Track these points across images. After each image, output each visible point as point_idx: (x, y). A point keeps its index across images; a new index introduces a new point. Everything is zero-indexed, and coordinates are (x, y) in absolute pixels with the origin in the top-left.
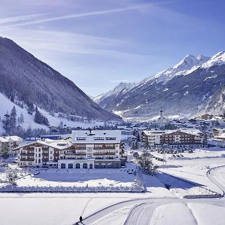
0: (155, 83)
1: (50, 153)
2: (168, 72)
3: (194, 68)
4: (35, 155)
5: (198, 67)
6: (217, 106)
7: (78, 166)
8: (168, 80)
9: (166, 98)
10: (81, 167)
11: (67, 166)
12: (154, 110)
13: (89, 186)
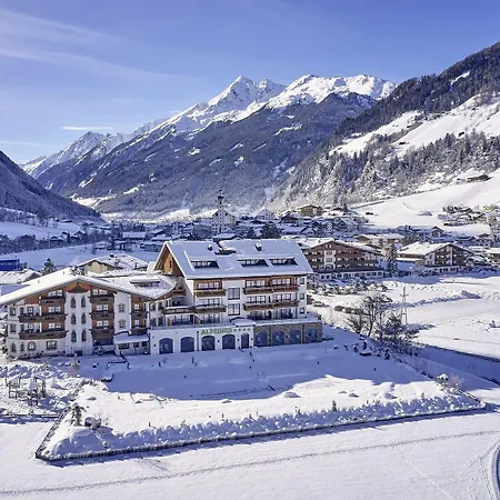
0: (170, 136)
1: (116, 310)
2: (196, 114)
3: (254, 108)
4: (68, 319)
5: (262, 104)
6: (310, 189)
7: (209, 344)
8: (197, 130)
9: (197, 169)
10: (219, 345)
11: (177, 346)
12: (170, 198)
13: (340, 407)
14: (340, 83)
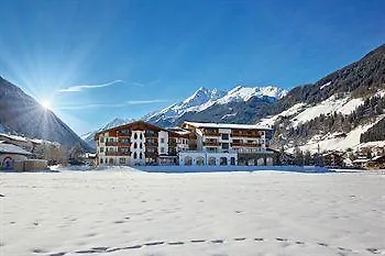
0: (161, 120)
1: (159, 141)
2: (177, 108)
4: (133, 145)
5: (214, 102)
10: (218, 163)
14: (258, 90)
